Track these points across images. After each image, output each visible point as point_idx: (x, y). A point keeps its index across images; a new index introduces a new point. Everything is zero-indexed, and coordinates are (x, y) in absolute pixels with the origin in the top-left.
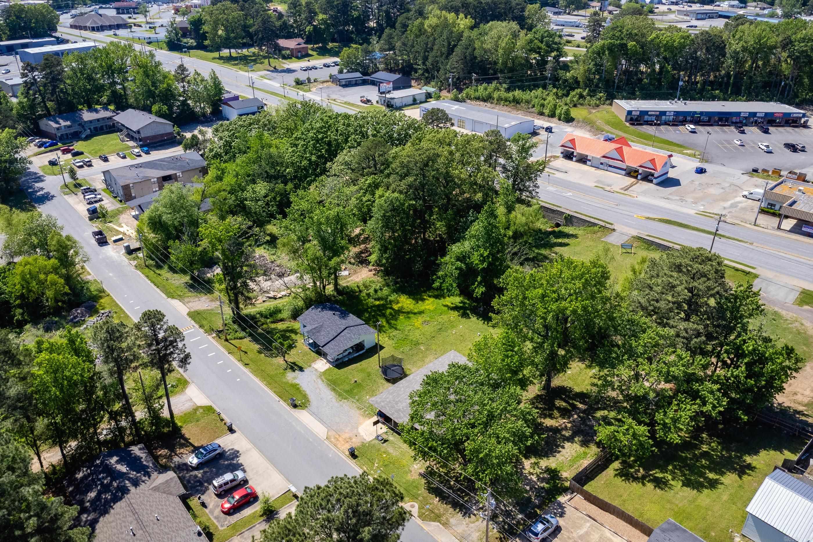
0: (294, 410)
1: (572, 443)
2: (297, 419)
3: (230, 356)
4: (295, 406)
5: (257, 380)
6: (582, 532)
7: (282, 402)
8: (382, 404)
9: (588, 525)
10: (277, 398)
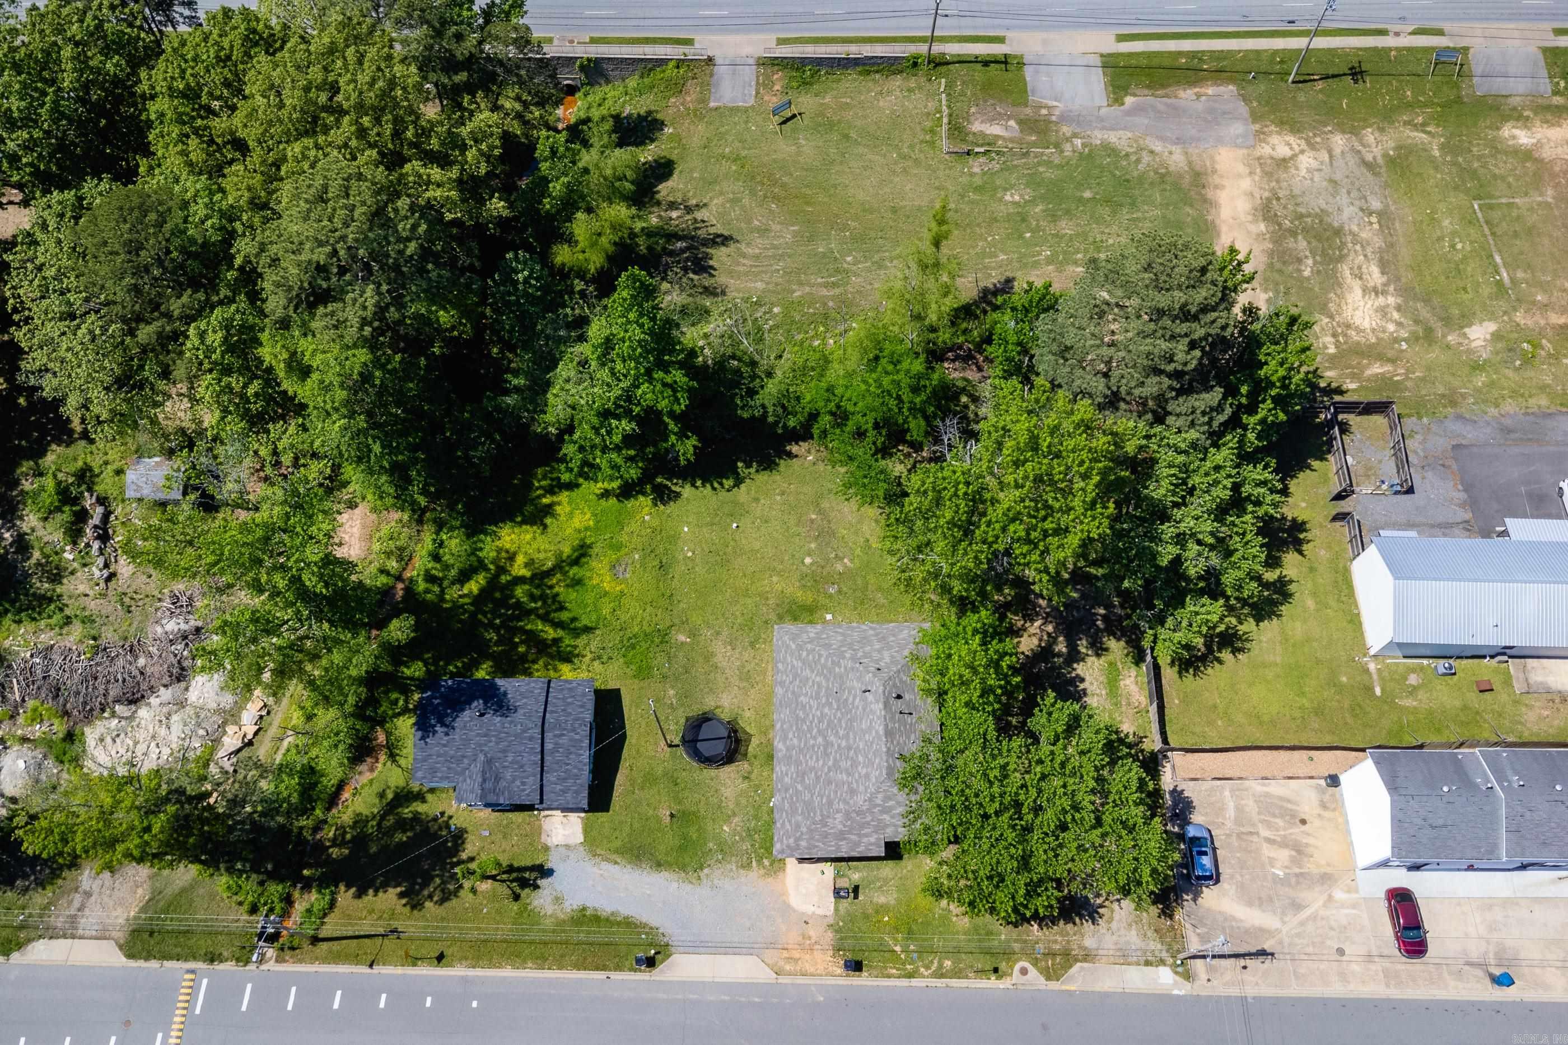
0: (656, 971)
1: (1083, 660)
2: (685, 985)
3: (377, 969)
4: (651, 963)
5: (507, 972)
6: (1231, 812)
7: (616, 976)
8: (803, 843)
9: (1227, 793)
10: (600, 975)
